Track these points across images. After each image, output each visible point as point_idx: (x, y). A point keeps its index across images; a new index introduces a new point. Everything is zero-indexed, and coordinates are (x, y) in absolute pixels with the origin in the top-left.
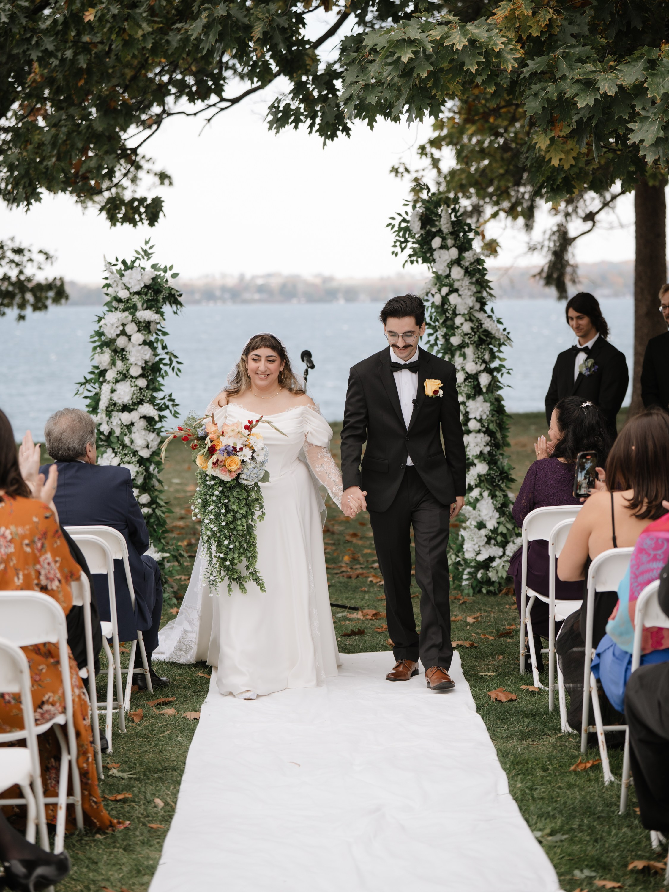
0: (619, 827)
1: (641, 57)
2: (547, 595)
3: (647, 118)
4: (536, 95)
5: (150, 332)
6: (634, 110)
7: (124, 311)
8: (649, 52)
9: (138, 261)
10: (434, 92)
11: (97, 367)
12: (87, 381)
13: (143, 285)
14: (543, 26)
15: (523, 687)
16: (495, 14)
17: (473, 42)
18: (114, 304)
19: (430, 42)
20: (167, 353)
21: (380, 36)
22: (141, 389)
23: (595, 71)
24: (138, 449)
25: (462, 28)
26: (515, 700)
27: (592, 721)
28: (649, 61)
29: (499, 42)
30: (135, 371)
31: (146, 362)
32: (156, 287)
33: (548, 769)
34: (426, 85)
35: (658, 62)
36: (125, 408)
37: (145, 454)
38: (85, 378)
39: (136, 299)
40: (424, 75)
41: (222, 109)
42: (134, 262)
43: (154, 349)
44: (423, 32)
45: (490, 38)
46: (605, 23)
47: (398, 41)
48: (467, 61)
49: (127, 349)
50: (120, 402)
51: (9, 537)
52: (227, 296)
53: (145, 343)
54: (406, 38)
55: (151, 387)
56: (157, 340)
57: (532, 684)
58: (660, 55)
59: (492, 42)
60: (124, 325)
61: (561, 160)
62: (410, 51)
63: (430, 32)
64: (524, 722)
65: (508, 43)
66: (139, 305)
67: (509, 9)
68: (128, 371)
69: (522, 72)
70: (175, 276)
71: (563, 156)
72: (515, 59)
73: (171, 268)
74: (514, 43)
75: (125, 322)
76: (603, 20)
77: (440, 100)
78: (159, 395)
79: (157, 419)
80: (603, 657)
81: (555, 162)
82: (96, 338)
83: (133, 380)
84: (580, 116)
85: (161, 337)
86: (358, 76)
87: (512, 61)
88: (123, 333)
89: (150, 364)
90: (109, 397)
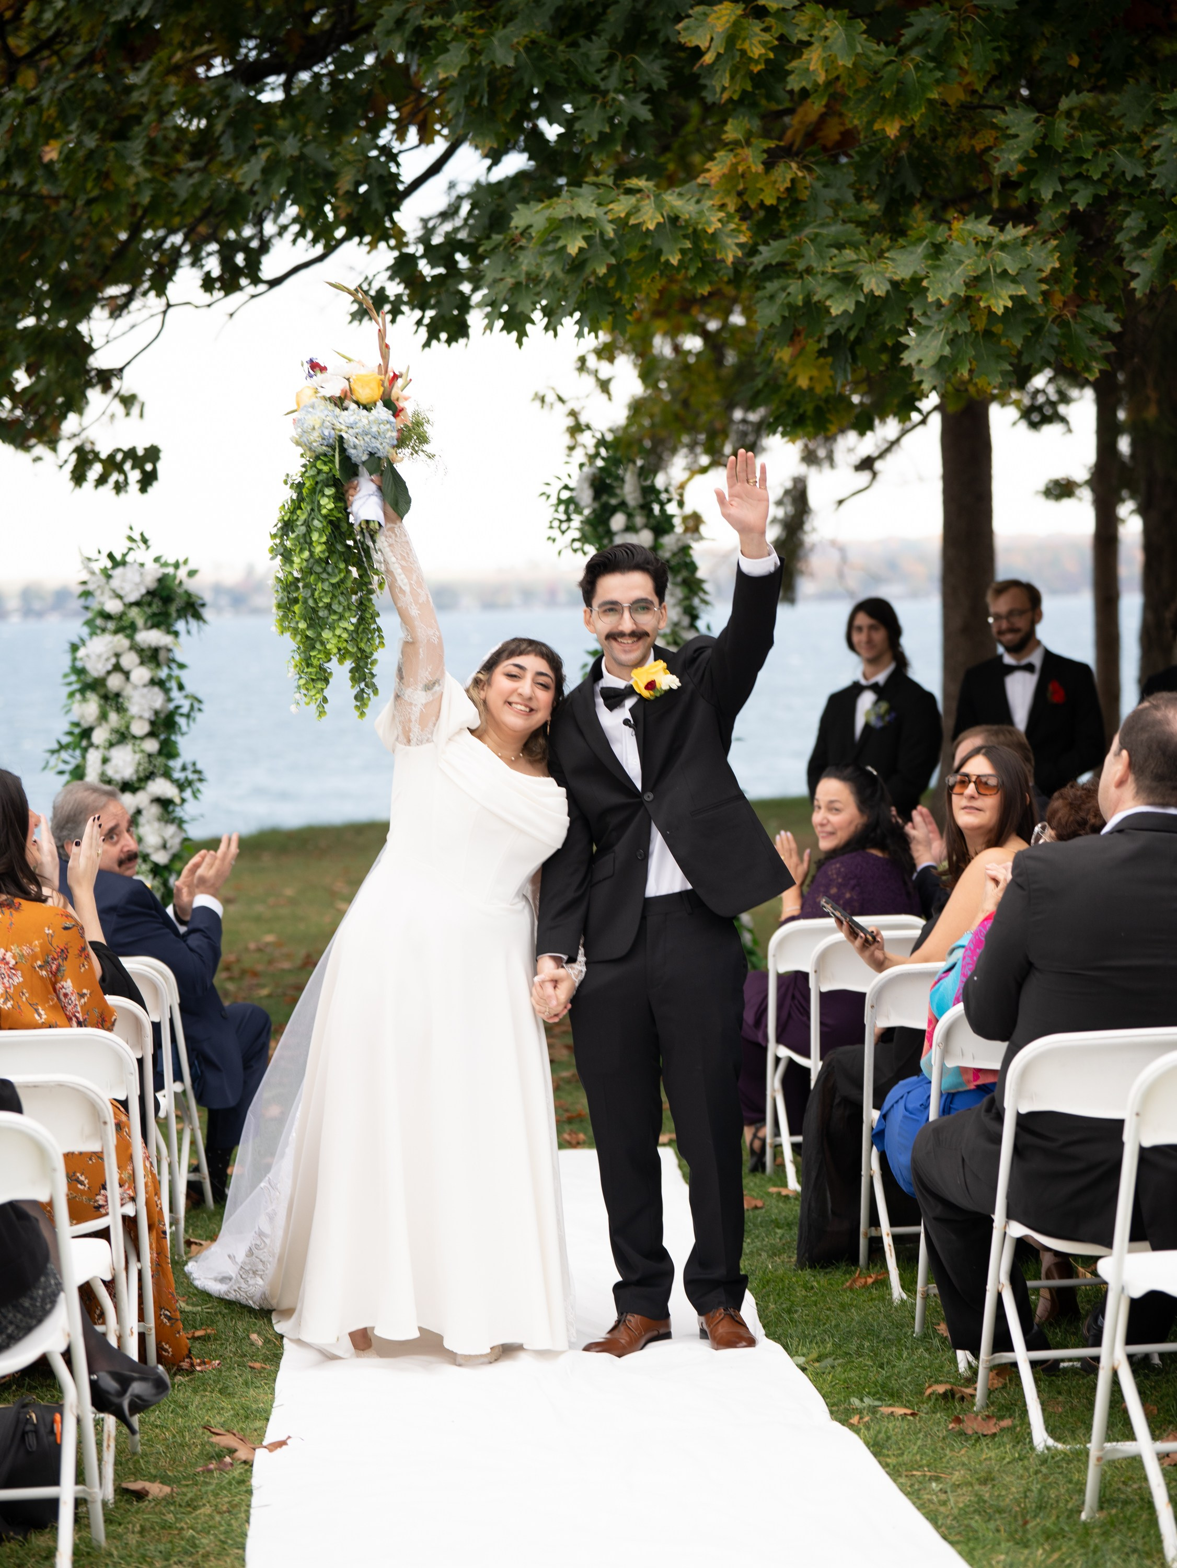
0: (913, 1349)
1: (921, 239)
2: (807, 1055)
3: (928, 328)
4: (772, 297)
5: (158, 665)
6: (911, 315)
7: (116, 632)
8: (932, 231)
9: (131, 553)
10: (618, 295)
11: (77, 725)
12: (62, 747)
13: (143, 591)
14: (782, 189)
15: (773, 1190)
16: (708, 170)
17: (674, 220)
18: (99, 622)
19: (611, 222)
20: (186, 697)
21: (537, 212)
22: (150, 755)
23: (858, 261)
24: (149, 850)
25: (657, 196)
26: (761, 1208)
27: (874, 1221)
28: (934, 245)
29: (714, 219)
30: (140, 728)
31: (156, 713)
32: (164, 594)
33: (812, 1288)
34: (606, 284)
35: (945, 247)
36: (127, 787)
37: (161, 858)
38: (59, 742)
39: (134, 613)
40: (602, 271)
41: (253, 297)
42: (124, 555)
43: (167, 691)
44: (599, 204)
45: (701, 213)
46: (870, 188)
47: (563, 220)
48: (665, 247)
49: (125, 693)
50: (117, 777)
51: (12, 962)
52: (224, 601)
53: (153, 682)
54: (574, 215)
55: (165, 751)
56: (170, 677)
57: (785, 1185)
58: (950, 236)
59: (703, 220)
60: (117, 655)
61: (811, 379)
62: (580, 237)
63: (611, 206)
64: (776, 1233)
65: (728, 222)
66: (140, 622)
67: (729, 163)
68: (128, 727)
69: (751, 264)
70: (192, 573)
71: (815, 373)
72: (740, 246)
73: (186, 562)
74: (737, 220)
75: (119, 650)
76: (868, 183)
77: (628, 307)
78: (176, 764)
79: (177, 800)
80: (891, 1117)
81: (803, 382)
82: (73, 678)
83: (138, 742)
84: (835, 327)
85: (176, 672)
86: (504, 270)
87: (734, 247)
88: (117, 668)
89: (162, 716)
90: (99, 771)
